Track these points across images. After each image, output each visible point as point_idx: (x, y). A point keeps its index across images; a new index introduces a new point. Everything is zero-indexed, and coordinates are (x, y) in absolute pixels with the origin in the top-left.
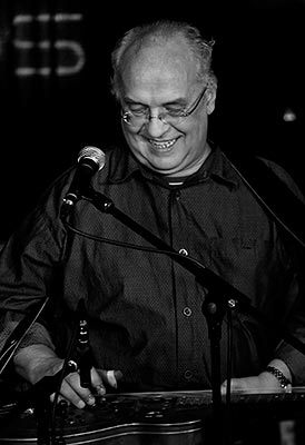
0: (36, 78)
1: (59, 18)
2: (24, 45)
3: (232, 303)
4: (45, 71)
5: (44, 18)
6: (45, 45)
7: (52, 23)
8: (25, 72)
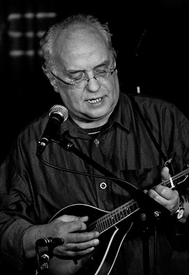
0: (24, 57)
1: (40, 15)
2: (15, 35)
3: (157, 214)
4: (31, 53)
5: (29, 16)
6: (30, 34)
7: (35, 19)
8: (16, 53)
